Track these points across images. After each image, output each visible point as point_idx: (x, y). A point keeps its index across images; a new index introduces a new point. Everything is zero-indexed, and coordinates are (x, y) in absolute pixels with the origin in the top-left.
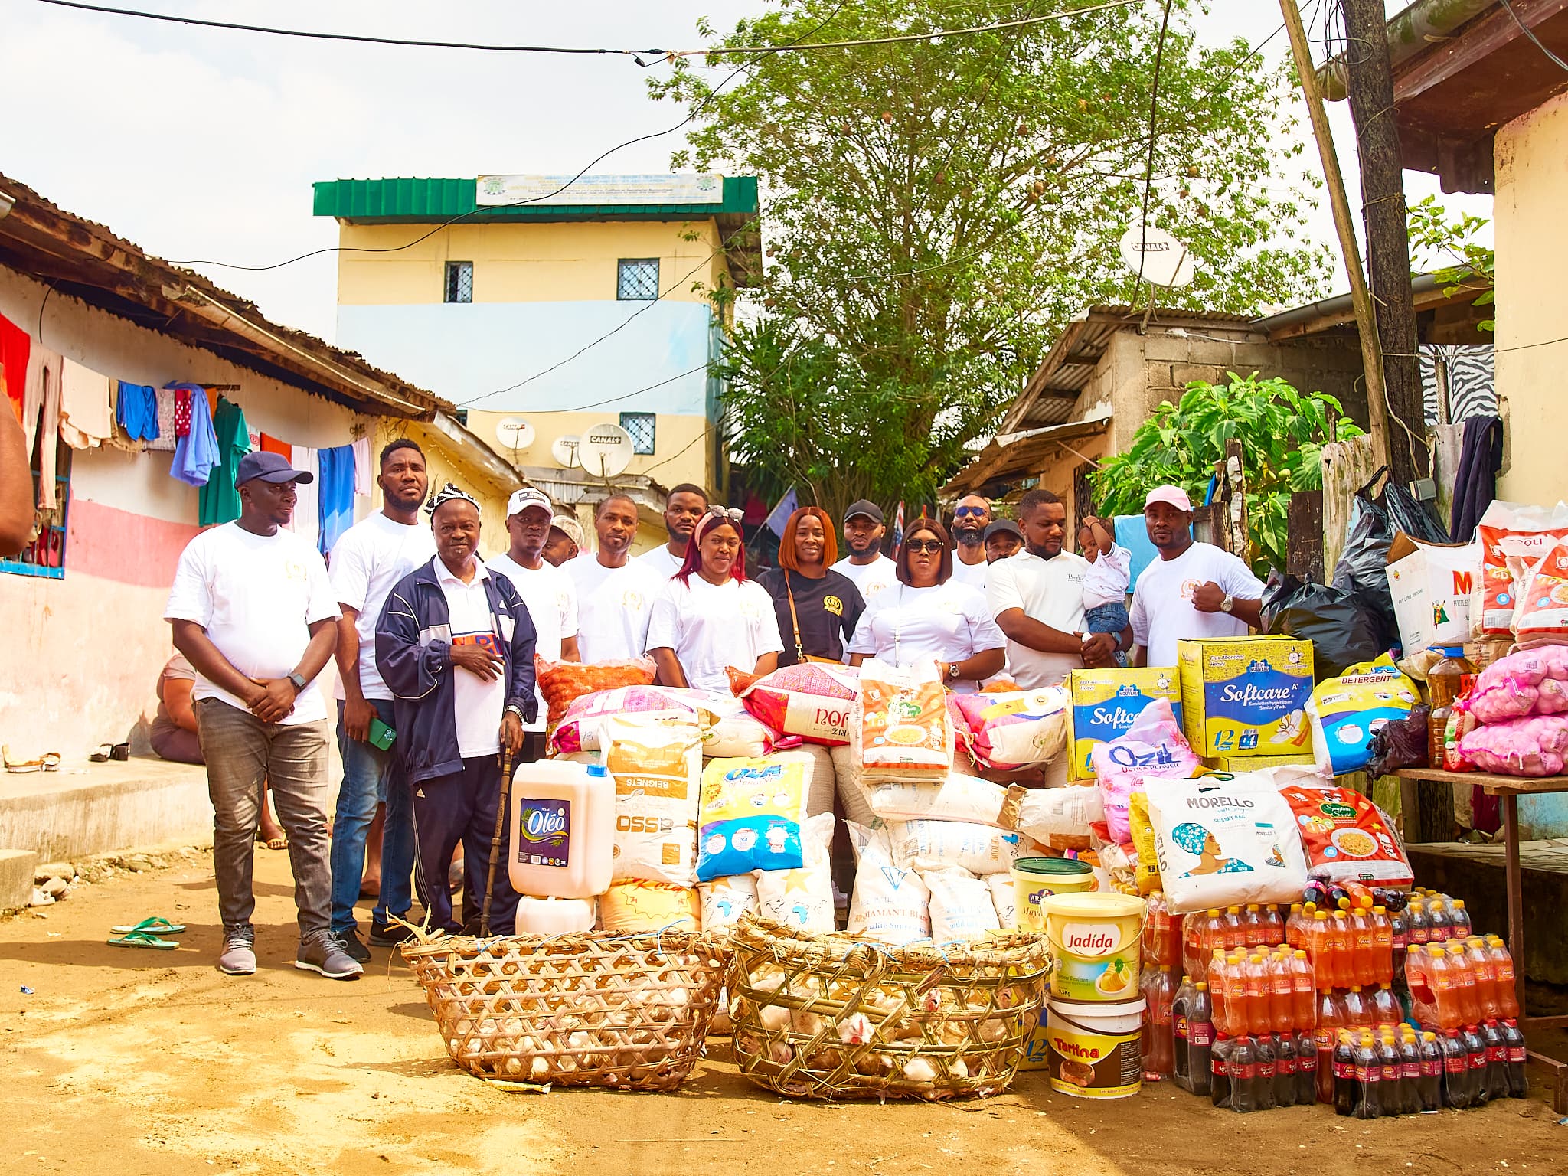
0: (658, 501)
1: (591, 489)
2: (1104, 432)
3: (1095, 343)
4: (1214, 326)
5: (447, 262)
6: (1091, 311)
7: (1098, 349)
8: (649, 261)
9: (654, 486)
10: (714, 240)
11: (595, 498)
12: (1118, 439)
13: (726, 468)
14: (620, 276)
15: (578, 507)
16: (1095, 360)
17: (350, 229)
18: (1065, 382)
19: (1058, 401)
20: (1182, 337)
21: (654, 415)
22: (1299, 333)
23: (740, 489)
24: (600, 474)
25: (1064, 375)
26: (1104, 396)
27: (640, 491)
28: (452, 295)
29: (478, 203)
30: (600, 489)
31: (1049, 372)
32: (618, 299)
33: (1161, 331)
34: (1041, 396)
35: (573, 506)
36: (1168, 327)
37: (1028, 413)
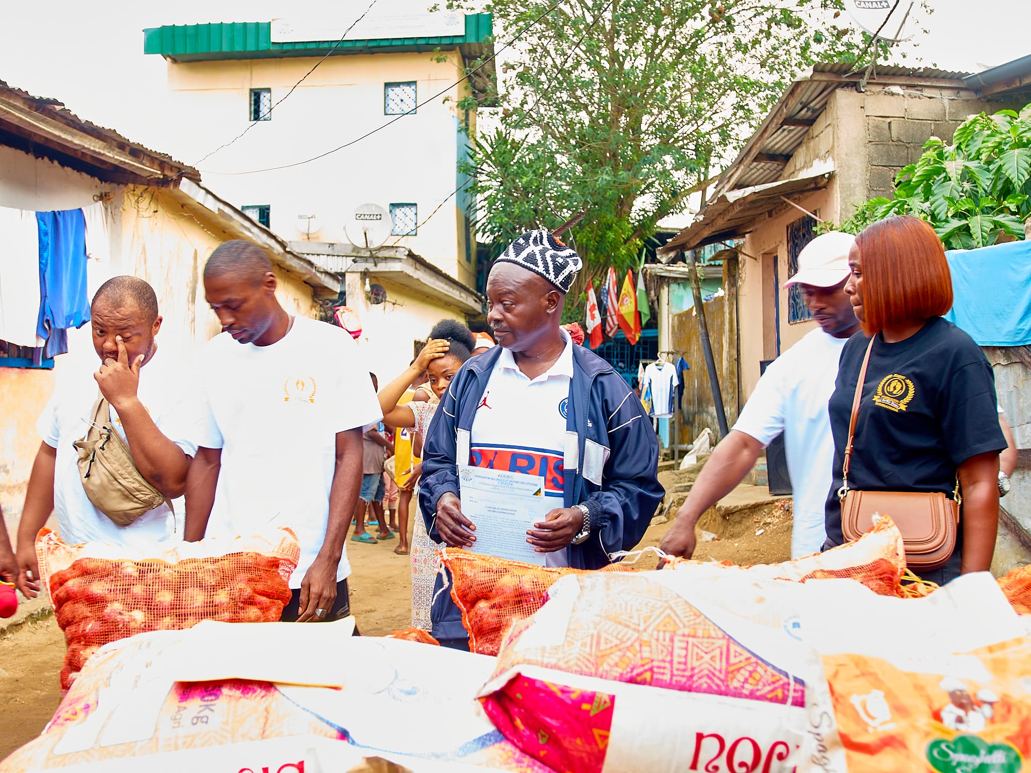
0: (416, 268)
1: (357, 259)
2: (825, 187)
3: (812, 105)
4: (928, 84)
5: (251, 90)
6: (815, 70)
7: (814, 111)
8: (409, 84)
9: (411, 255)
10: (459, 63)
11: (362, 266)
12: (841, 192)
13: (474, 247)
14: (386, 96)
15: (347, 275)
16: (810, 122)
17: (175, 66)
18: (777, 147)
19: (769, 164)
20: (898, 94)
21: (415, 205)
22: (1014, 86)
23: (485, 262)
24: (364, 246)
25: (778, 140)
26: (823, 153)
27: (400, 260)
28: (256, 114)
29: (272, 40)
30: (366, 259)
31: (766, 135)
32: (386, 114)
33: (879, 88)
34: (755, 160)
35: (343, 275)
36: (885, 85)
37: (741, 177)
